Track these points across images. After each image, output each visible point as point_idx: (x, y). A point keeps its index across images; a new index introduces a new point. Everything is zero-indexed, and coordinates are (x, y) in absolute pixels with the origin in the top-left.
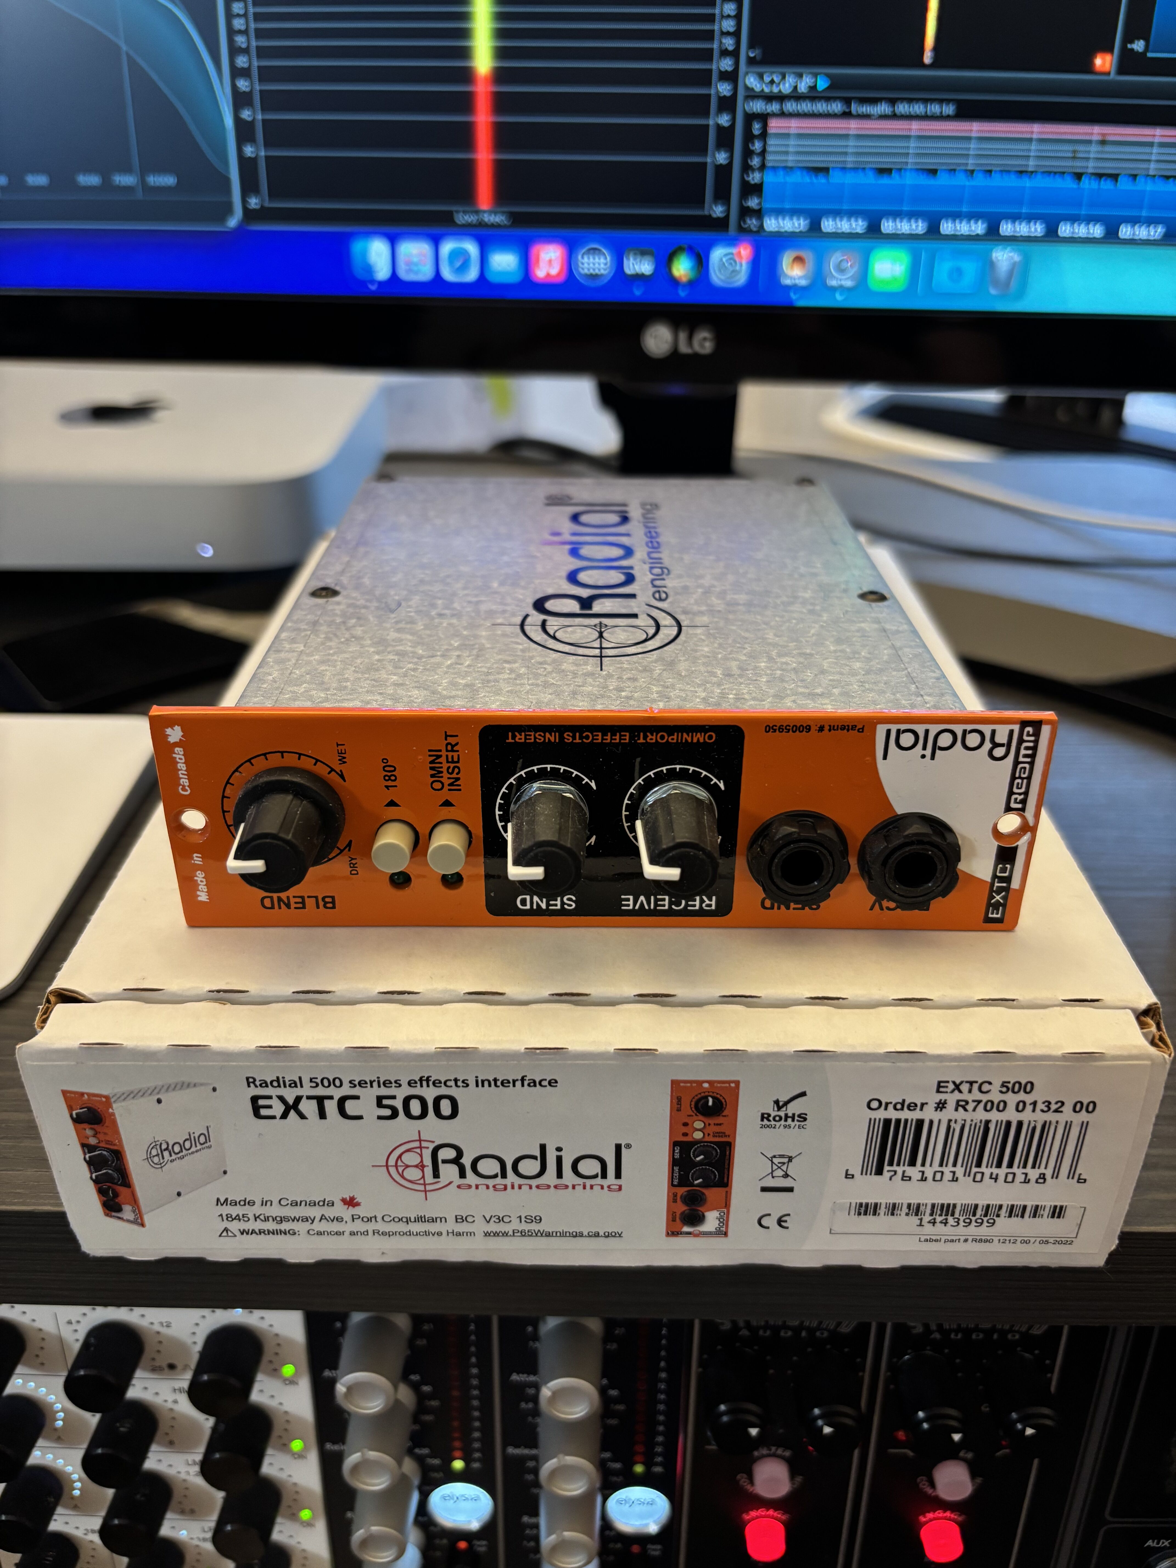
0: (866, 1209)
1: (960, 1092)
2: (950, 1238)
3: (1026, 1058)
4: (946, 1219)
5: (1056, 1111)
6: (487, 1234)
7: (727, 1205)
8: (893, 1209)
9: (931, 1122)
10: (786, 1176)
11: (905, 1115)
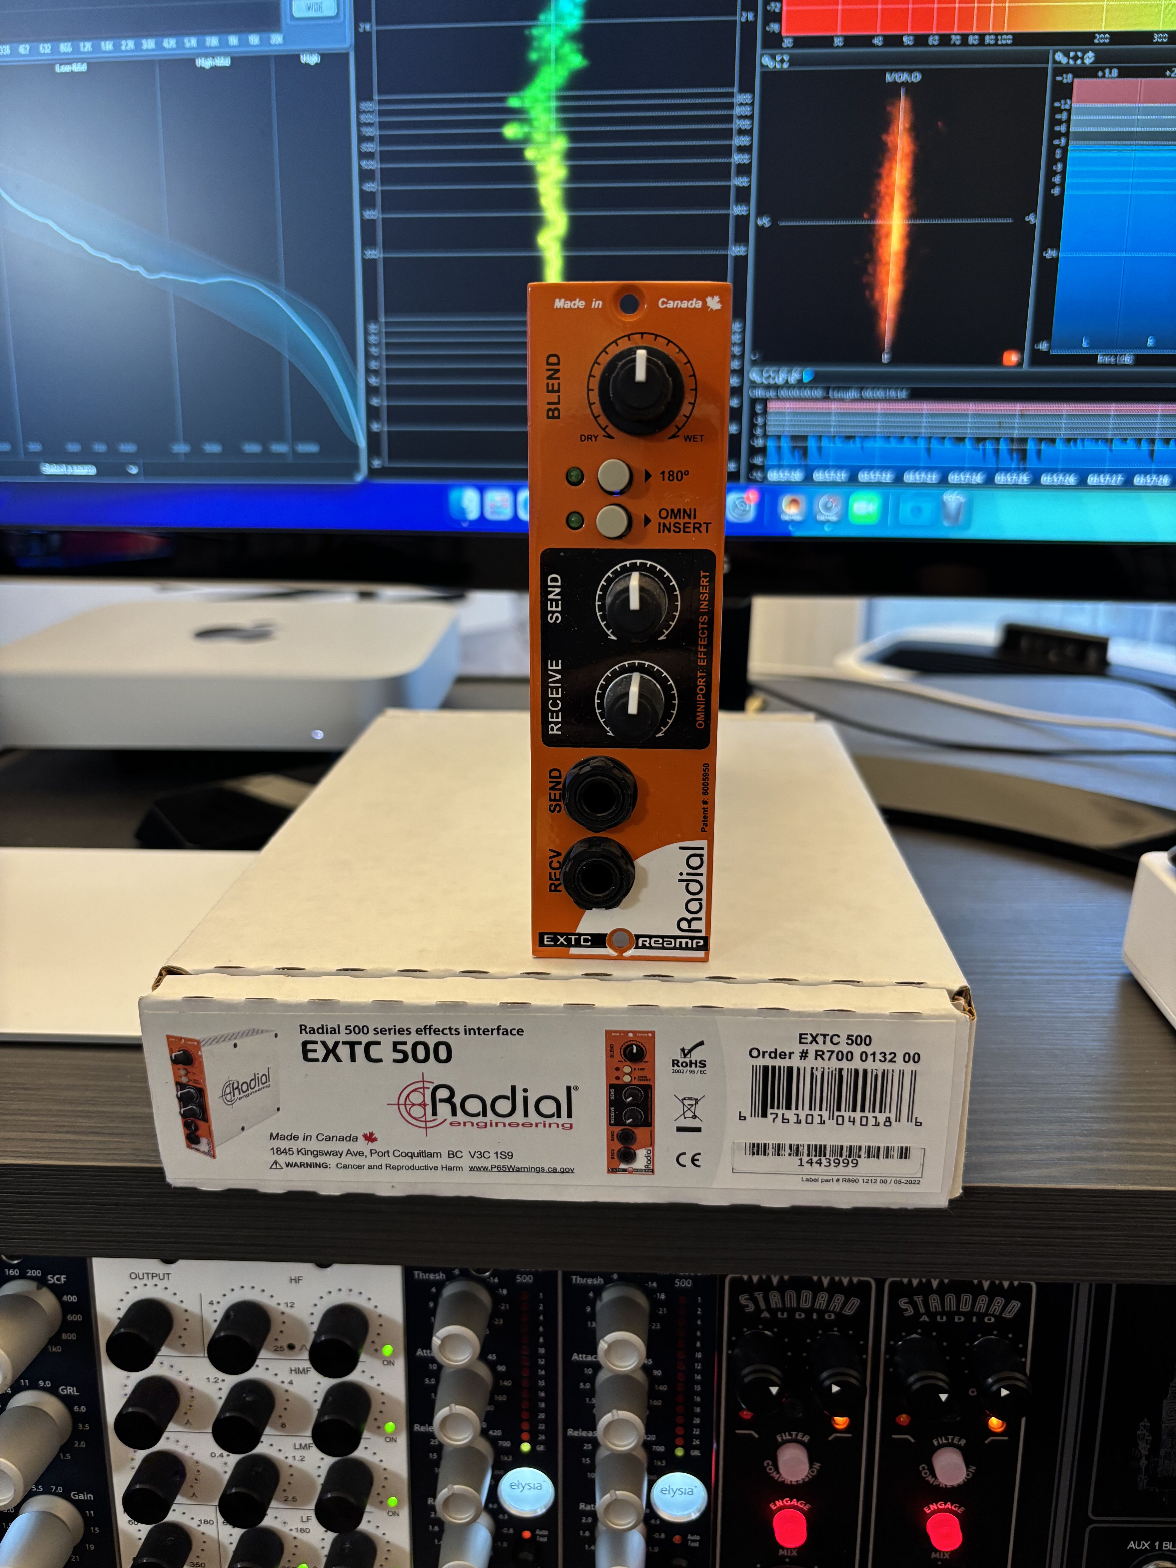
0: (758, 1149)
1: (817, 1043)
2: (825, 1178)
3: (864, 1016)
4: (820, 1160)
5: (891, 1061)
6: (472, 1169)
7: (652, 1144)
8: (778, 1149)
9: (798, 1069)
10: (695, 1117)
11: (778, 1062)
